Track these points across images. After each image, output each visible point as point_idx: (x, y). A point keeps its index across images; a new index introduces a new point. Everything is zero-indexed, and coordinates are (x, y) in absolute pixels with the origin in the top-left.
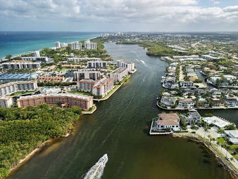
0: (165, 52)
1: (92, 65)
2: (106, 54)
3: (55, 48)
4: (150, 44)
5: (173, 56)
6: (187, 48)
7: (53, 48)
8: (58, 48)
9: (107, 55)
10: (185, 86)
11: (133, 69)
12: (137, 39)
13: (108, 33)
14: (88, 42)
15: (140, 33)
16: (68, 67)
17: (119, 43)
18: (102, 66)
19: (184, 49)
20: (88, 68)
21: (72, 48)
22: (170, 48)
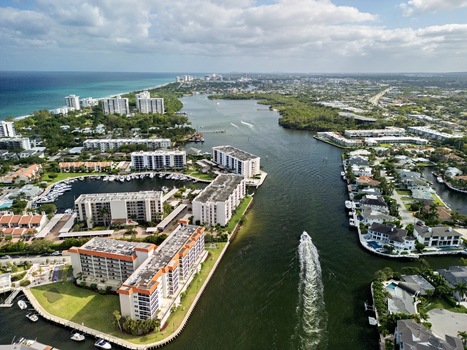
0: (323, 119)
1: (146, 163)
2: (185, 125)
3: (64, 110)
4: (281, 99)
5: (346, 131)
6: (365, 108)
7: (58, 111)
8: (72, 109)
9: (187, 129)
10: (434, 243)
11: (258, 171)
12: (251, 88)
13: (191, 74)
14: (146, 96)
15: (256, 75)
16: (78, 170)
17: (216, 98)
18: (172, 164)
19: (361, 111)
20: (133, 171)
21: (106, 110)
22: (328, 107)
